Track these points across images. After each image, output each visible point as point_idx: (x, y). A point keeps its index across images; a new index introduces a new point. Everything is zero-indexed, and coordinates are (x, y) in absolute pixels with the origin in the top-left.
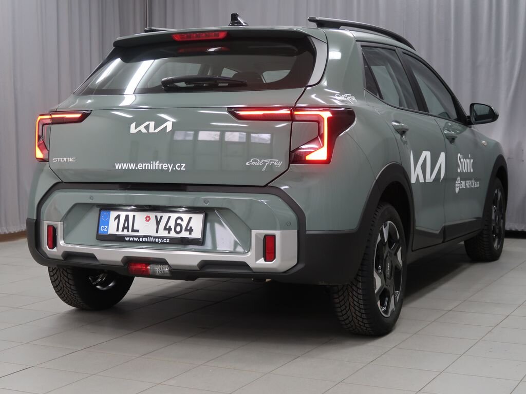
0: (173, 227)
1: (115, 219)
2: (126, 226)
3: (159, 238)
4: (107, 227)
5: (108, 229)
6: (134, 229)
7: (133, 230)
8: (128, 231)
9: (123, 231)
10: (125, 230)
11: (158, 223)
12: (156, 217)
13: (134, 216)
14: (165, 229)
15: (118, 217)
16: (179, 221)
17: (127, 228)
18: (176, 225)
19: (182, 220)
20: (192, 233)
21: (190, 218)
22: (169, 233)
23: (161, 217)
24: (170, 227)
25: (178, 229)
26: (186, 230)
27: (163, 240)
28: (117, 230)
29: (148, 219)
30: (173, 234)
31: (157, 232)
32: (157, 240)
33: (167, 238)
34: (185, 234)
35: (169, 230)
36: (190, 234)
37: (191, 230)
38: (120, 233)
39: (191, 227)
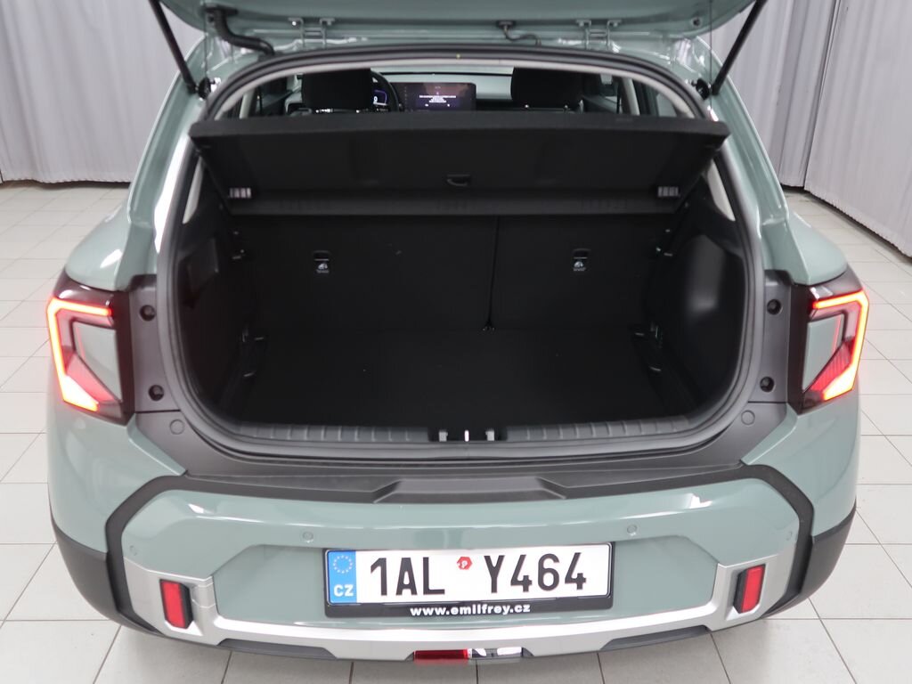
0: (534, 578)
1: (373, 568)
2: (406, 581)
3: (501, 603)
4: (350, 587)
5: (354, 590)
6: (431, 587)
7: (427, 591)
8: (414, 592)
9: (399, 592)
10: (407, 592)
11: (494, 571)
12: (488, 559)
13: (426, 560)
14: (514, 582)
15: (381, 563)
16: (548, 564)
17: (412, 587)
18: (542, 571)
19: (556, 559)
20: (584, 585)
21: (577, 556)
22: (526, 589)
23: (501, 558)
24: (526, 577)
25: (549, 579)
26: (569, 580)
27: (512, 607)
28: (384, 592)
29: (465, 563)
30: (535, 592)
31: (494, 589)
32: (498, 609)
33: (522, 603)
34: (566, 590)
35: (526, 583)
36: (580, 587)
37: (580, 581)
38: (392, 598)
39: (580, 575)
